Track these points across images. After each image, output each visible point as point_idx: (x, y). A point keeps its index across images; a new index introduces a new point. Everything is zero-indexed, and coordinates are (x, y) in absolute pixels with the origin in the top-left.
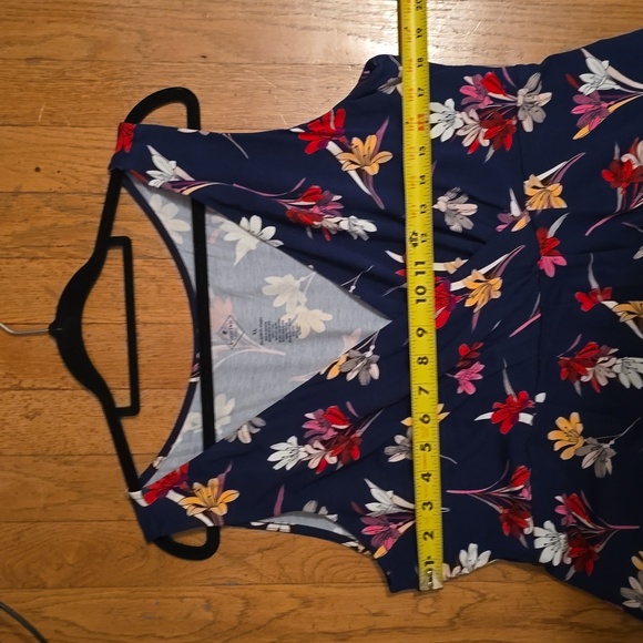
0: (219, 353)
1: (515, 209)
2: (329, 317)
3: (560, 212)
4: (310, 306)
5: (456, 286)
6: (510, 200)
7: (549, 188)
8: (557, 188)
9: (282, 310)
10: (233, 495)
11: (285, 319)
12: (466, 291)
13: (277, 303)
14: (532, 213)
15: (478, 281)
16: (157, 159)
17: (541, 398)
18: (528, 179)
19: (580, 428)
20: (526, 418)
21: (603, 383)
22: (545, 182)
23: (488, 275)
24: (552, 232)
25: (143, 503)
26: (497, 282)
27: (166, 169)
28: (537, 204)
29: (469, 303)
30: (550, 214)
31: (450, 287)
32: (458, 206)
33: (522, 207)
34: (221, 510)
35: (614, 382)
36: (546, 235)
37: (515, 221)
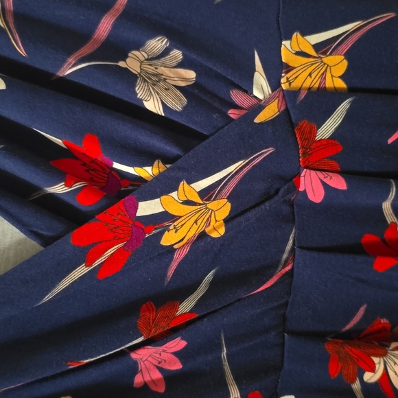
1: (261, 86)
5: (147, 208)
6: (253, 70)
7: (326, 60)
12: (164, 219)
14: (291, 95)
15: (188, 202)
18: (289, 38)
22: (321, 48)
23: (206, 194)
24: (327, 130)
26: (222, 208)
28: (302, 78)
29: (168, 239)
30: (322, 100)
31: (136, 208)
32: (162, 70)
33: (275, 84)
36: (313, 133)
37: (259, 107)
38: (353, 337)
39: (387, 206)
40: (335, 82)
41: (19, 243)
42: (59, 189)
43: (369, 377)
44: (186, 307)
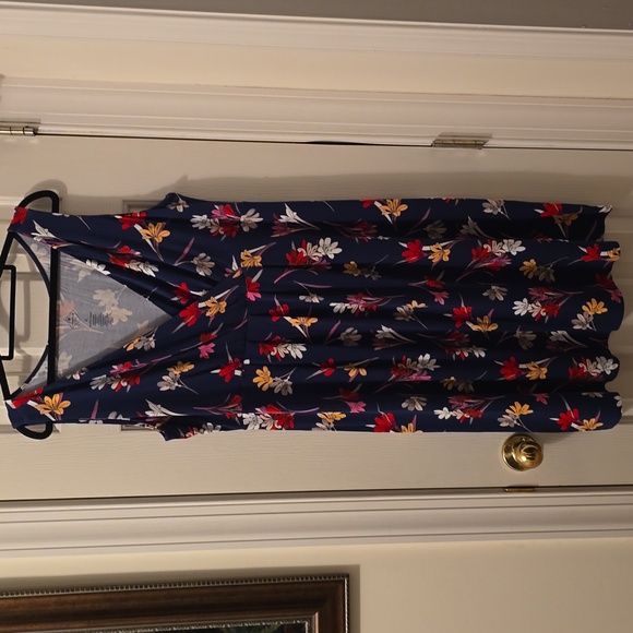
0: (65, 330)
1: (235, 266)
2: (130, 313)
3: (258, 269)
4: (120, 307)
5: (201, 305)
6: (232, 261)
7: (255, 258)
8: (258, 259)
9: (104, 308)
10: (67, 404)
11: (105, 314)
12: (207, 308)
13: (101, 304)
14: (244, 269)
15: (213, 303)
16: (38, 227)
17: (247, 362)
18: (243, 251)
19: (269, 373)
20: (238, 373)
21: (283, 356)
22: (253, 254)
23: (219, 300)
24: (255, 280)
25: (14, 407)
26: (224, 304)
27: (43, 232)
28: (247, 264)
29: (208, 314)
30: (254, 270)
31: (198, 305)
32: (204, 263)
33: (239, 266)
34: (60, 412)
35: (288, 356)
36: (251, 280)
37: (234, 272)
38: (267, 342)
39: (277, 302)
40: (258, 264)
41: (163, 316)
42: (175, 299)
43: (272, 353)
44: (215, 333)
